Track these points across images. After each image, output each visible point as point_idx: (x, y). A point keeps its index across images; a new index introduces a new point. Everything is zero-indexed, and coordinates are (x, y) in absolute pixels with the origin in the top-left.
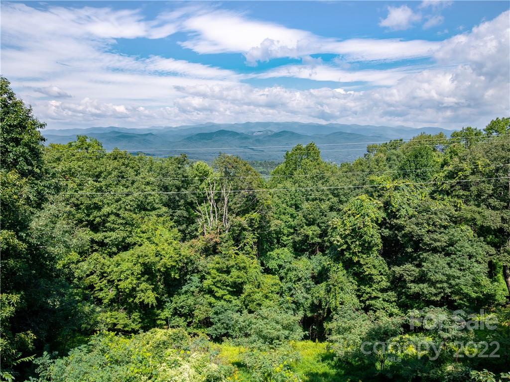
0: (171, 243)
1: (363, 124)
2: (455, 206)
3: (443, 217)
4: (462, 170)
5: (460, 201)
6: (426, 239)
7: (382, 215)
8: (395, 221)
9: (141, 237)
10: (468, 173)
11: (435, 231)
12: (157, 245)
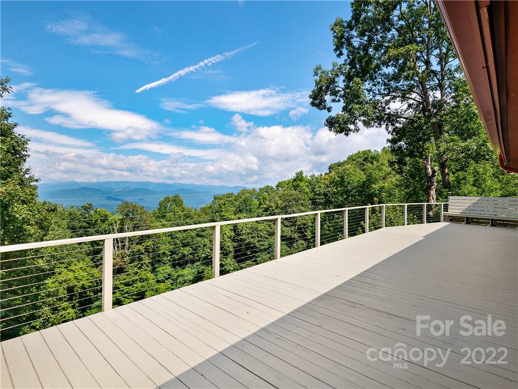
0: (85, 269)
1: (197, 184)
2: (270, 227)
3: (265, 232)
4: (271, 207)
5: (271, 223)
6: (257, 245)
7: (233, 234)
8: (240, 237)
9: (59, 268)
10: (274, 208)
11: (262, 241)
12: (74, 271)
